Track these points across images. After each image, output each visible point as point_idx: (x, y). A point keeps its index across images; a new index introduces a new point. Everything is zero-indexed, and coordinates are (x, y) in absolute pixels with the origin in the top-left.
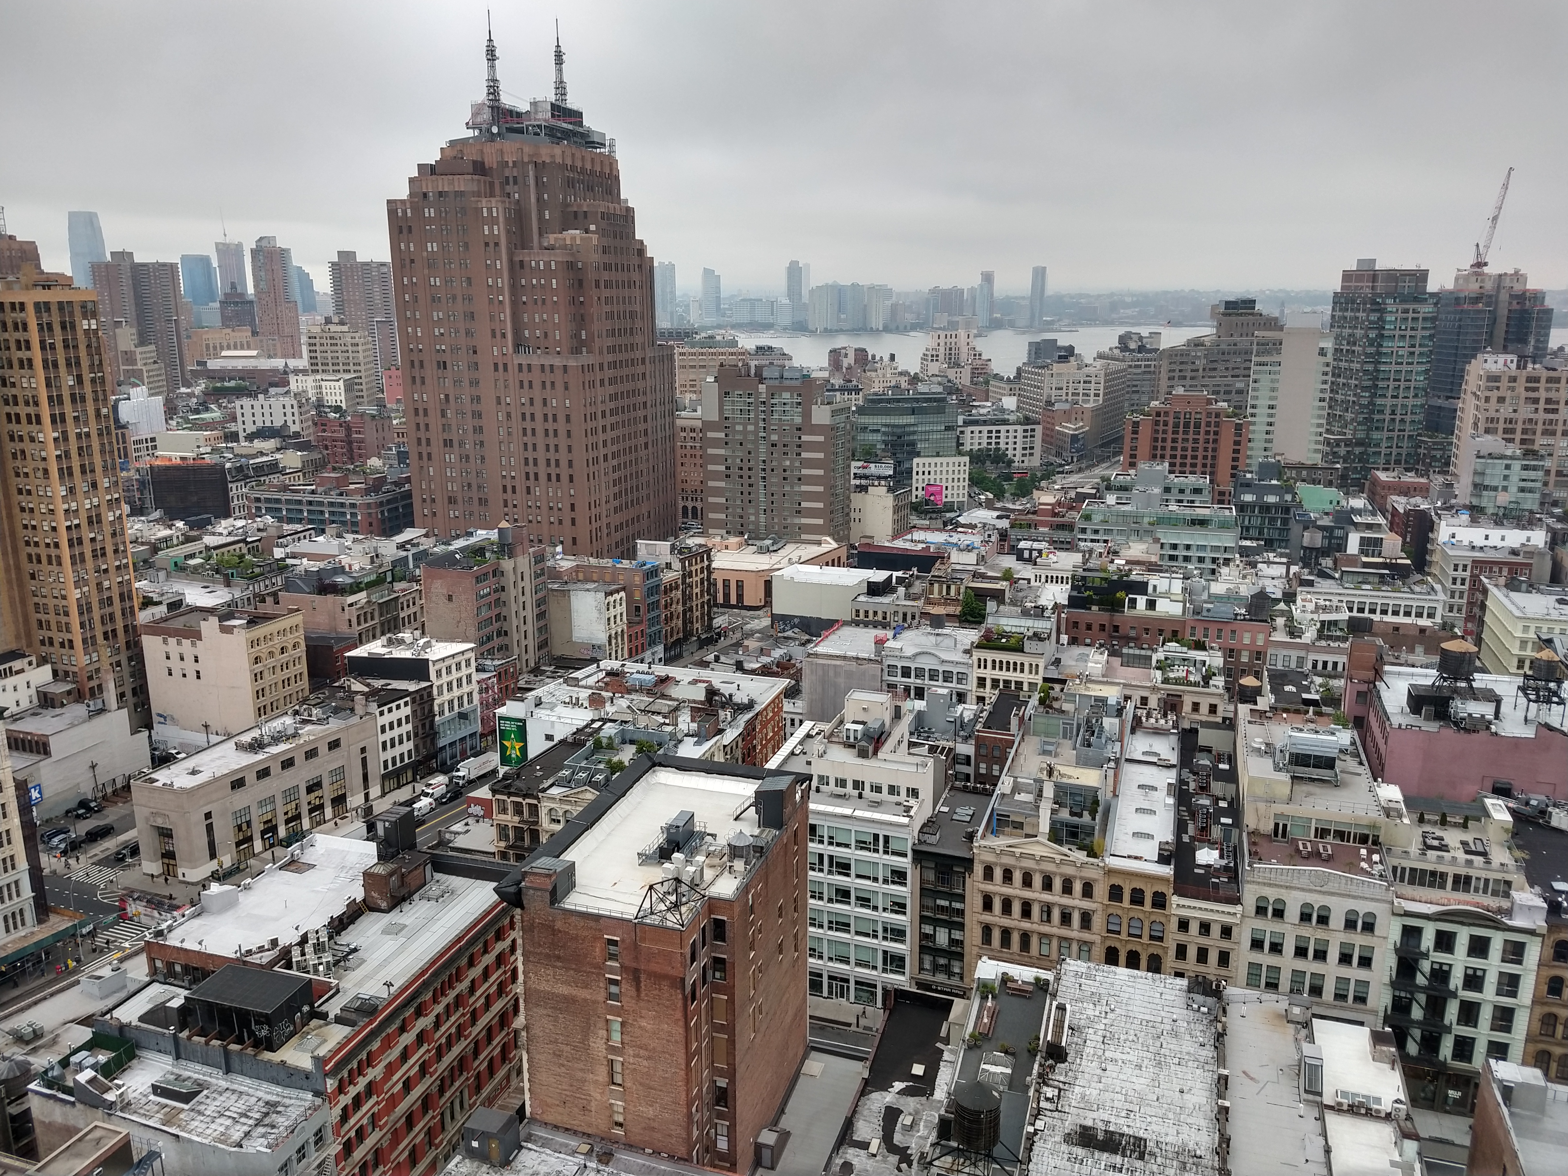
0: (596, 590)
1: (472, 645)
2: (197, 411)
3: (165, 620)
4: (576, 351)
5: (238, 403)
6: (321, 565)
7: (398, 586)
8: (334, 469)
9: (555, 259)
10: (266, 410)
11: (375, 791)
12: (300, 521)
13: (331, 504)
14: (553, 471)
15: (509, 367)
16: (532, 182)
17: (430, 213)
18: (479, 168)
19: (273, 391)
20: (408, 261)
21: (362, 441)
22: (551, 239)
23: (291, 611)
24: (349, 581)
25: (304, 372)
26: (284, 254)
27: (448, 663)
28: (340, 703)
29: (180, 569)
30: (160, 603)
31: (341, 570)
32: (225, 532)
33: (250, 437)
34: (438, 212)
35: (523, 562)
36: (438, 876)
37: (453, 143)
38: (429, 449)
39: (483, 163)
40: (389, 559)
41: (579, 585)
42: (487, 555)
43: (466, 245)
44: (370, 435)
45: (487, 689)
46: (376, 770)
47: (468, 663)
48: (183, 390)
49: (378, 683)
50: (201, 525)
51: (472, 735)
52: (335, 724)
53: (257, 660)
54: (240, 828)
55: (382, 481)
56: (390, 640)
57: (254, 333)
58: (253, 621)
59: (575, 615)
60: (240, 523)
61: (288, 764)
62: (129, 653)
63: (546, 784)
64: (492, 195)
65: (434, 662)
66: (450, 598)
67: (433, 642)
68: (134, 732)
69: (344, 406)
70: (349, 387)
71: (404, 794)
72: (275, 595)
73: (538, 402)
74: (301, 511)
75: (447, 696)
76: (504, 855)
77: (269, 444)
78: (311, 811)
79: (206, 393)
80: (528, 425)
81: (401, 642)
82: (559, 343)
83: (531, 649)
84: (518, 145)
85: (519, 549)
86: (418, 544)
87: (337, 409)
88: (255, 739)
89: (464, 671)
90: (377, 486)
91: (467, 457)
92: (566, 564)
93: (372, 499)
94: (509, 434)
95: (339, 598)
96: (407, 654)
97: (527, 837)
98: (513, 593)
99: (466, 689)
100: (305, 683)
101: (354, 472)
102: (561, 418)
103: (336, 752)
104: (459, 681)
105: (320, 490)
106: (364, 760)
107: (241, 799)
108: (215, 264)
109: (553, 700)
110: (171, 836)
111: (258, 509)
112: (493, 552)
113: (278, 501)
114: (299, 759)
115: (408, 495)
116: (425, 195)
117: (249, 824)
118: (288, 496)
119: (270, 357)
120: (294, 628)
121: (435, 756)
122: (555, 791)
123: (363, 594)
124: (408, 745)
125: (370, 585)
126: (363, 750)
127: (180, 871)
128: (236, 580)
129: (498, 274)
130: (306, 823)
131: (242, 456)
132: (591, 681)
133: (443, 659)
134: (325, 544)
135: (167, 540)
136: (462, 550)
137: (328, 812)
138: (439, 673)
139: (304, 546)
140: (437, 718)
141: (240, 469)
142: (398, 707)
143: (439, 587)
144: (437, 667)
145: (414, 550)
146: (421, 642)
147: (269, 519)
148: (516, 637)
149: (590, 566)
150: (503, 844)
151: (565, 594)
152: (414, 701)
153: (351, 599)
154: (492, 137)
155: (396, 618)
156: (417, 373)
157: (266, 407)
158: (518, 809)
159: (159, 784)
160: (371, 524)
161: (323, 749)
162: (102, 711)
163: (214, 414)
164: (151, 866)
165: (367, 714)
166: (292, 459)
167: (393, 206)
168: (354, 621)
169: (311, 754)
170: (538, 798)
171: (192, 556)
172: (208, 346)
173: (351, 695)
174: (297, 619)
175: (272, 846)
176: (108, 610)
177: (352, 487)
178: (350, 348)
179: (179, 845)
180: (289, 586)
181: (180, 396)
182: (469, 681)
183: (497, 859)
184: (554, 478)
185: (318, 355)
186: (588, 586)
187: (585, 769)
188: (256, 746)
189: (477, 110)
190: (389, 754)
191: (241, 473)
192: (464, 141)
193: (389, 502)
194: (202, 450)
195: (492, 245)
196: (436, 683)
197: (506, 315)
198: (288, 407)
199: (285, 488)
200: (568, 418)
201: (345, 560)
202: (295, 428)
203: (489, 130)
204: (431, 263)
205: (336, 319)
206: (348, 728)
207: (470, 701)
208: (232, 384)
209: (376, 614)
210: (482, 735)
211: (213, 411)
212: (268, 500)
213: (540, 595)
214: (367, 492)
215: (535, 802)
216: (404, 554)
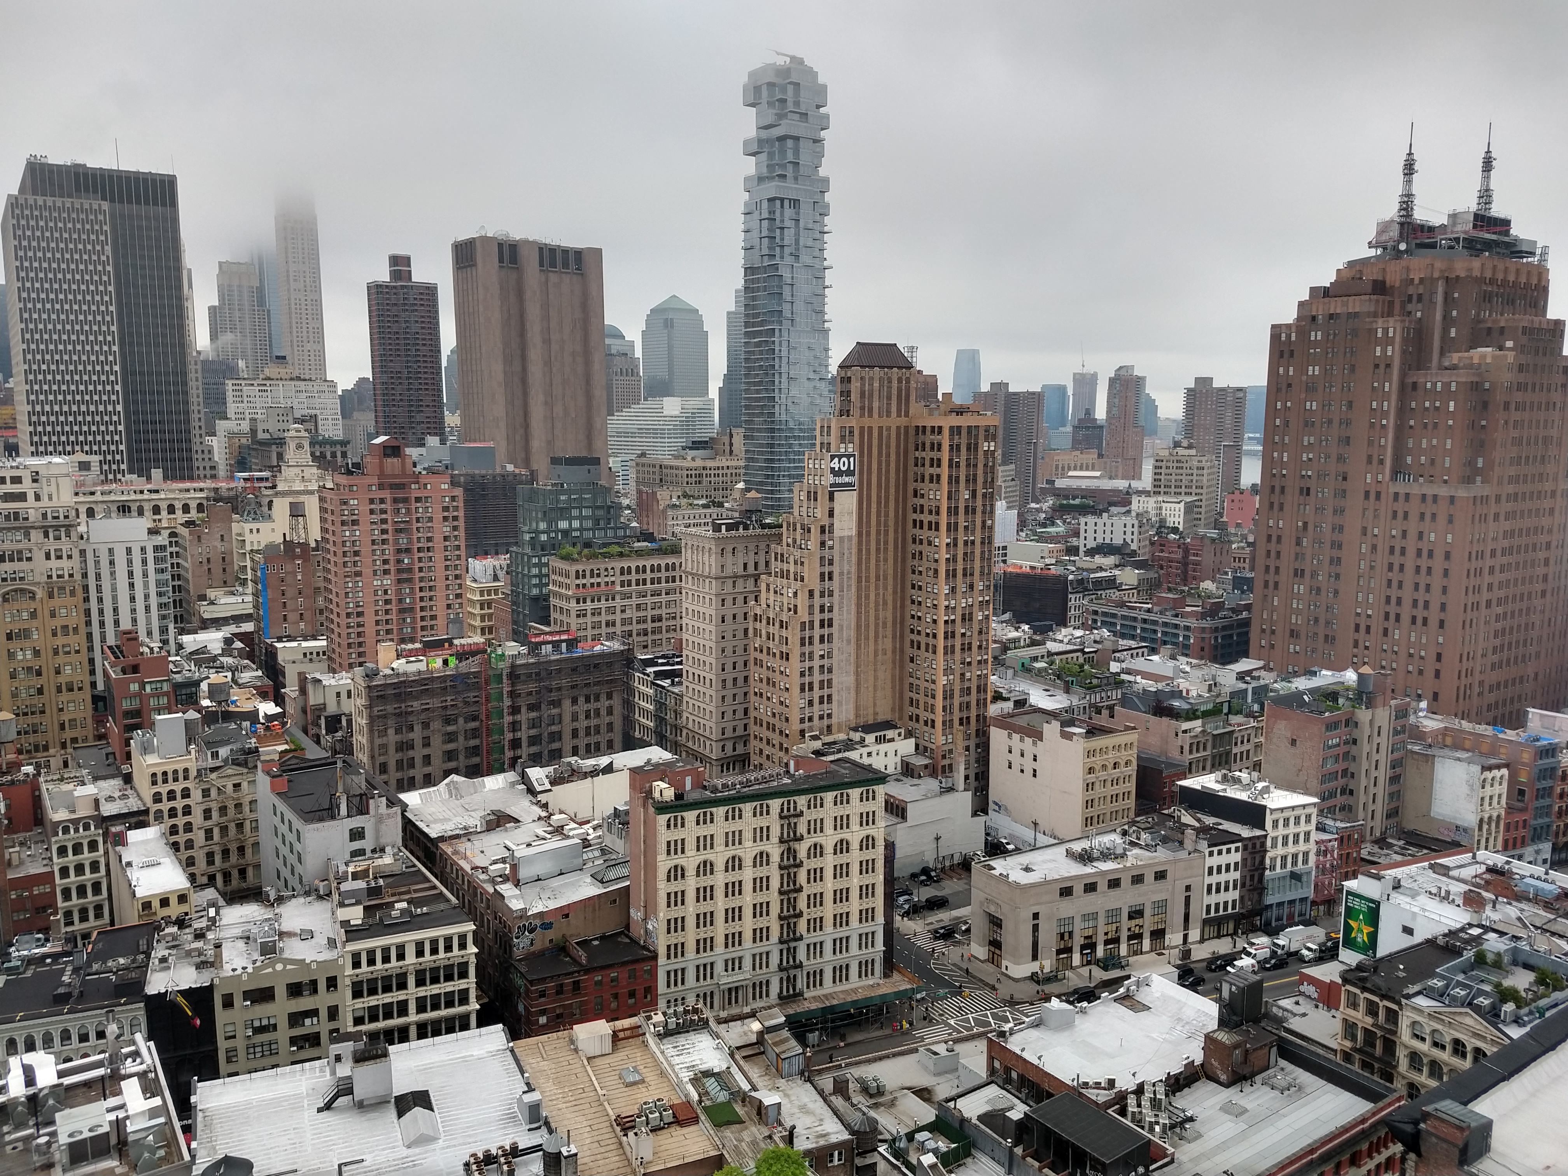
0: (1470, 762)
1: (1315, 800)
2: (1044, 525)
3: (1012, 716)
4: (1468, 480)
5: (1083, 520)
6: (1161, 685)
7: (1235, 719)
8: (1170, 590)
9: (1455, 381)
10: (1108, 529)
11: (1194, 934)
12: (1133, 638)
13: (1165, 624)
14: (1420, 613)
15: (1383, 496)
16: (1440, 298)
17: (1317, 336)
18: (1380, 287)
19: (1114, 510)
20: (1284, 387)
21: (1197, 563)
22: (1455, 358)
23: (1128, 728)
24: (1186, 706)
25: (1147, 493)
26: (1139, 383)
27: (1286, 814)
28: (1169, 832)
29: (1026, 669)
30: (1008, 699)
31: (1178, 694)
32: (1066, 640)
33: (1091, 552)
34: (1326, 335)
35: (1383, 716)
36: (1283, 1063)
37: (1351, 264)
38: (1277, 578)
39: (1384, 282)
40: (1228, 690)
41: (1447, 752)
42: (1341, 701)
43: (1353, 368)
44: (1207, 558)
45: (1325, 853)
46: (1198, 913)
47: (1308, 818)
48: (1033, 505)
49: (1210, 821)
50: (1043, 631)
51: (1303, 900)
52: (1162, 855)
53: (1091, 770)
54: (1062, 936)
55: (1220, 606)
56: (1225, 777)
57: (1100, 456)
58: (1092, 732)
59: (1437, 786)
60: (1079, 633)
61: (1114, 884)
62: (977, 741)
63: (1412, 989)
64: (1390, 314)
65: (1272, 811)
66: (1293, 742)
67: (1272, 788)
68: (975, 814)
69: (1181, 528)
70: (1189, 509)
71: (1223, 946)
72: (1111, 708)
73: (1412, 534)
74: (1135, 628)
75: (1280, 851)
76: (1347, 1057)
77: (1111, 560)
78: (1130, 938)
79: (1054, 509)
80: (1397, 560)
81: (1237, 781)
82: (1448, 471)
83: (1378, 815)
84: (1428, 261)
85: (1380, 699)
86: (1258, 678)
87: (1175, 530)
88: (1084, 850)
89: (1303, 827)
90: (1213, 611)
91: (1319, 590)
92: (1431, 724)
93: (1207, 623)
94: (1372, 568)
95: (1173, 722)
96: (1243, 796)
97: (1379, 1044)
98: (1366, 748)
99: (1302, 847)
100: (1131, 802)
101: (1190, 594)
102: (1439, 554)
103: (1161, 884)
104: (1296, 836)
105: (1156, 609)
106: (1188, 898)
107: (1067, 908)
108: (1070, 392)
109: (1414, 886)
110: (1000, 926)
111: (1095, 621)
112: (1348, 699)
113: (1114, 616)
114: (1126, 882)
115: (1246, 623)
116: (1314, 318)
117: (1071, 933)
118: (1125, 612)
119: (1110, 478)
120: (1128, 746)
121: (1259, 913)
122: (1422, 1001)
123: (1198, 723)
124: (1233, 895)
125: (1206, 714)
126: (1188, 888)
127: (1004, 963)
128: (1075, 688)
129: (1386, 396)
130: (1124, 950)
131: (1083, 570)
132: (1468, 873)
133: (1282, 810)
134: (1158, 663)
135: (1015, 640)
136: (1312, 691)
137: (1146, 943)
138: (1275, 823)
139: (1139, 664)
140: (1267, 872)
141: (1081, 582)
142: (1229, 851)
143: (1282, 729)
144: (1275, 816)
145: (1254, 684)
146: (1260, 785)
147: (1105, 633)
148: (1362, 799)
149: (1462, 731)
150: (1348, 1044)
151: (1429, 759)
152: (1245, 848)
153: (1186, 726)
154: (1398, 254)
155: (1228, 753)
156: (1276, 499)
157: (1108, 525)
158: (1372, 1010)
159: (996, 873)
160: (1202, 649)
161: (1149, 878)
162: (951, 789)
163: (1059, 529)
164: (979, 950)
165: (1196, 851)
166: (1129, 576)
167: (1276, 331)
168: (1187, 748)
169: (1138, 879)
170: (1399, 1004)
171: (1035, 659)
172: (1057, 467)
173: (1182, 828)
174: (1132, 737)
175: (1089, 963)
176: (966, 699)
177: (1188, 609)
178: (1195, 472)
179: (1007, 937)
180: (1125, 702)
181: (1030, 510)
182: (1307, 839)
183: (1339, 1059)
184: (1419, 621)
185: (1162, 477)
186: (1459, 754)
187: (1464, 986)
188: (1085, 858)
189: (1383, 228)
190: (1213, 899)
191: (1082, 586)
192: (1364, 262)
193: (1224, 628)
194: (1048, 561)
195: (1382, 367)
196: (1272, 833)
197: (1388, 442)
198: (1129, 526)
199: (1122, 604)
200: (1447, 556)
201: (1183, 684)
202: (1134, 547)
203: (1395, 248)
204: (1311, 388)
205: (1185, 443)
206: (1176, 861)
207: (1305, 861)
208: (1077, 501)
209: (1209, 746)
210: (1314, 903)
211: (1058, 526)
212: (1105, 614)
213: (1397, 755)
214: (1203, 616)
215: (1395, 1007)
216: (1244, 686)
